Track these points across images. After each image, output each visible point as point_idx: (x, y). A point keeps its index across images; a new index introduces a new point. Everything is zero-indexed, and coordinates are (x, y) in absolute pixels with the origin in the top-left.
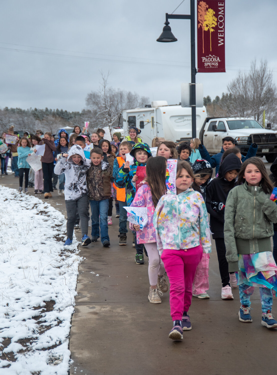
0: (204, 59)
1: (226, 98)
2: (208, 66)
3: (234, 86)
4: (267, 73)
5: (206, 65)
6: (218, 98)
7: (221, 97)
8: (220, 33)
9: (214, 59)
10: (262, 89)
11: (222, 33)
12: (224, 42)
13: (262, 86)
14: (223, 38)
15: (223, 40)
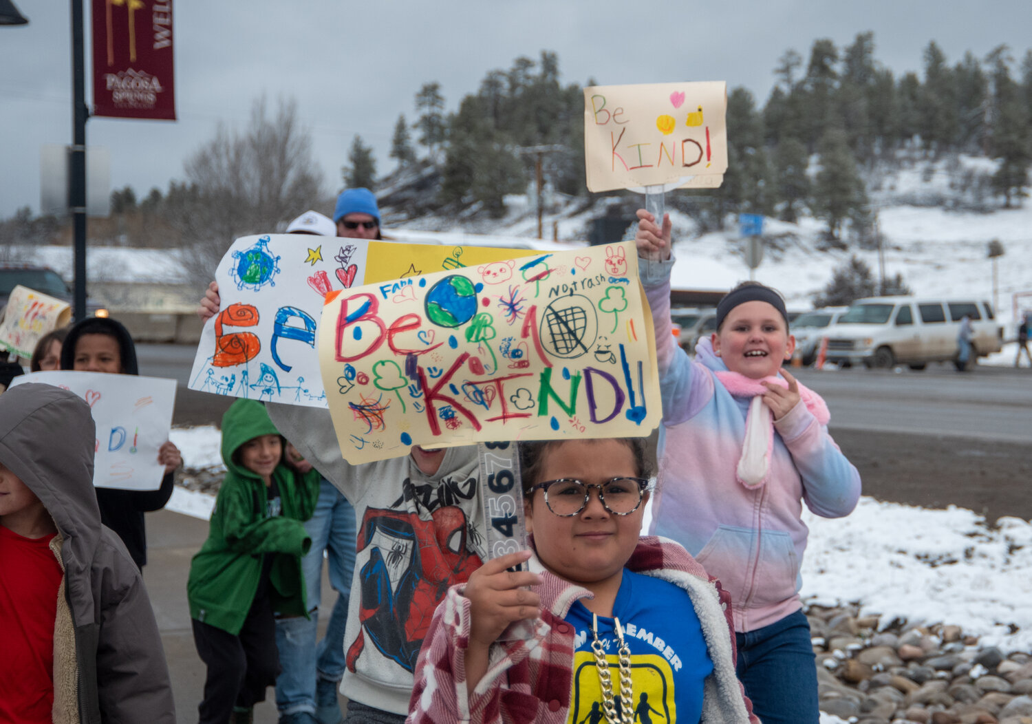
0: (111, 80)
1: (180, 196)
2: (125, 101)
3: (203, 162)
4: (297, 133)
5: (118, 96)
6: (155, 194)
7: (165, 190)
8: (159, 13)
9: (144, 84)
10: (283, 176)
11: (165, 15)
12: (170, 38)
13: (284, 167)
14: (170, 27)
15: (166, 33)
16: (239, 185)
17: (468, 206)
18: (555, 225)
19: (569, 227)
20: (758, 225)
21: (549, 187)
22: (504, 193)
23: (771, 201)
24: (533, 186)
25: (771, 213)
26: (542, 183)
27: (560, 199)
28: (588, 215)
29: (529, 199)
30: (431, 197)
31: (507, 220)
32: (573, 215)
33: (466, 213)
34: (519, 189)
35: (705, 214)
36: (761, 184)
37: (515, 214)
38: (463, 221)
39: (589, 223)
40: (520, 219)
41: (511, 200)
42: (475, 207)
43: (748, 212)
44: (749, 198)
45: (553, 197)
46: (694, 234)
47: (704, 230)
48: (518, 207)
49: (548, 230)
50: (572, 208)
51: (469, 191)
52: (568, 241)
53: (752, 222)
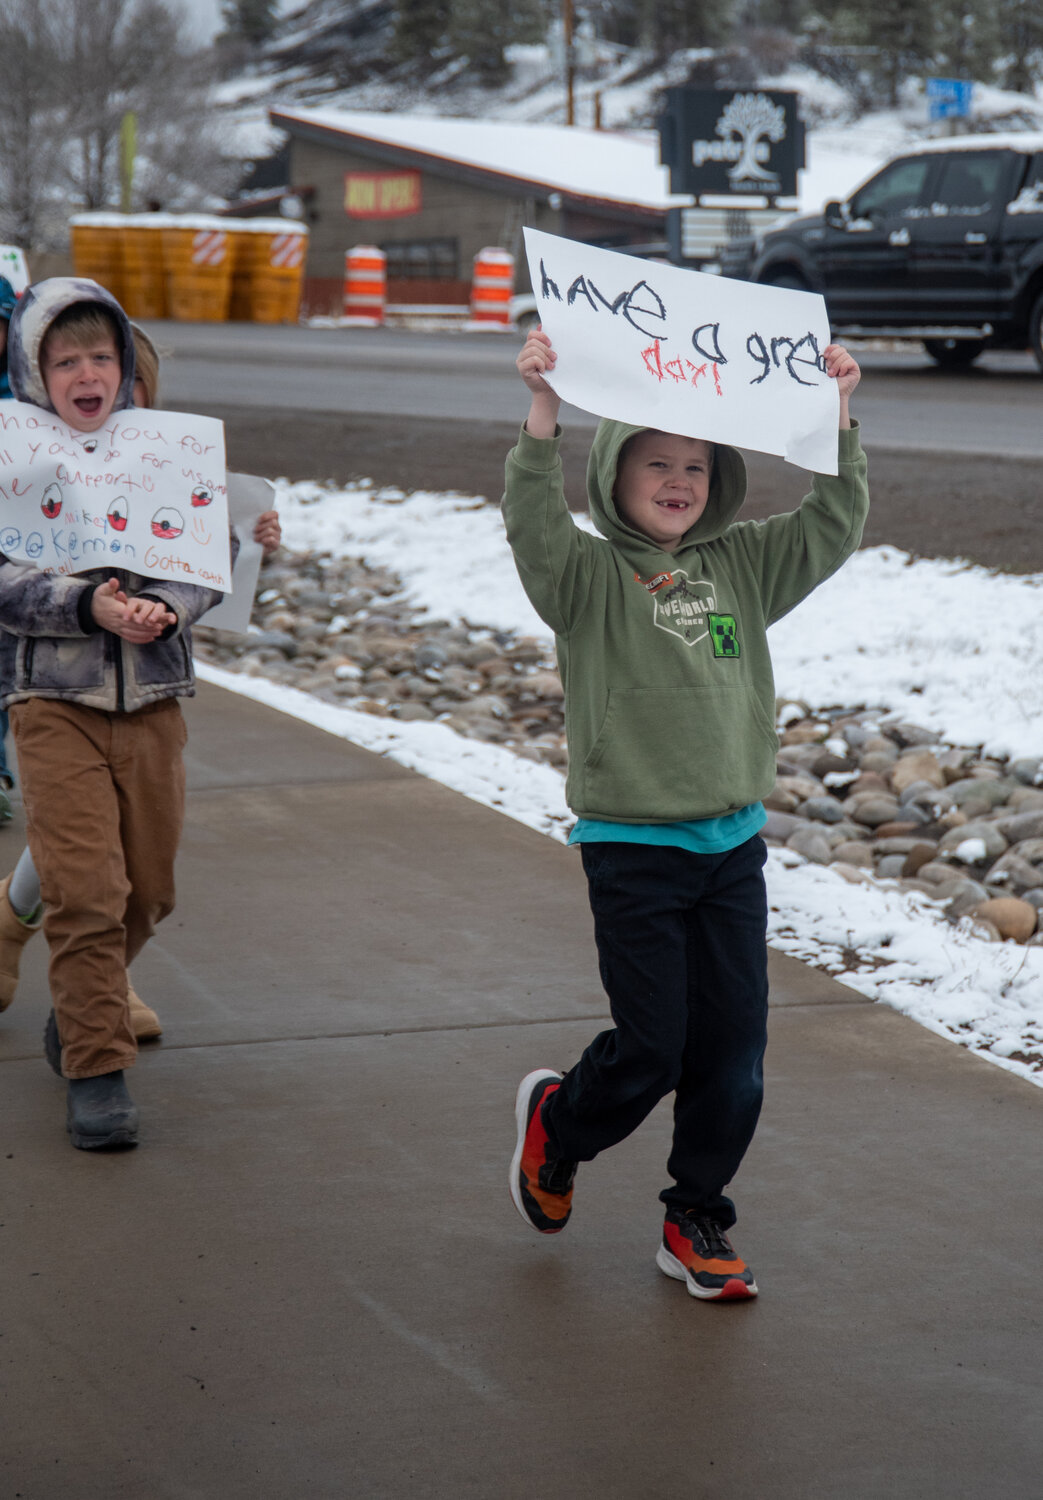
10: (115, 9)
16: (39, 25)
17: (441, 64)
18: (597, 97)
19: (621, 103)
20: (961, 99)
21: (586, 30)
22: (509, 42)
23: (988, 57)
24: (558, 28)
25: (986, 76)
26: (574, 22)
27: (607, 52)
28: (657, 81)
29: (551, 54)
30: (376, 47)
31: (511, 90)
32: (629, 81)
33: (440, 77)
34: (532, 35)
35: (865, 78)
36: (969, 21)
37: (525, 80)
38: (434, 91)
39: (657, 94)
40: (534, 90)
41: (516, 53)
42: (454, 67)
43: (944, 73)
44: (946, 50)
45: (593, 49)
46: (845, 117)
47: (864, 106)
48: (532, 66)
49: (585, 108)
50: (628, 68)
51: (444, 39)
52: (620, 128)
53: (952, 93)
